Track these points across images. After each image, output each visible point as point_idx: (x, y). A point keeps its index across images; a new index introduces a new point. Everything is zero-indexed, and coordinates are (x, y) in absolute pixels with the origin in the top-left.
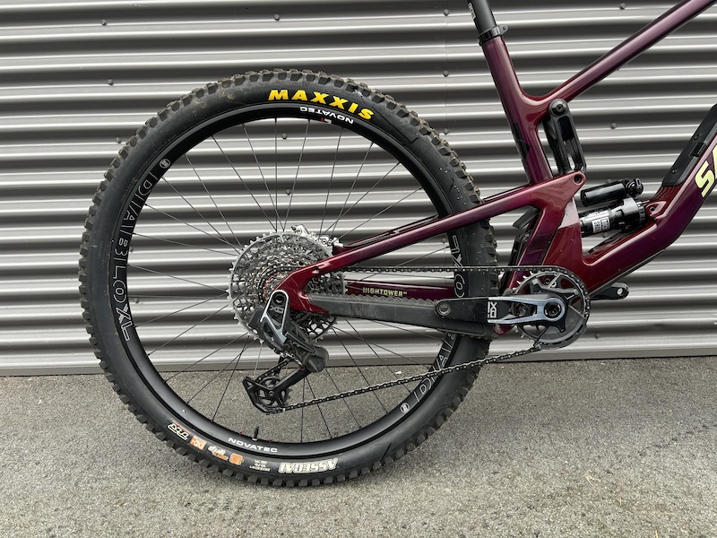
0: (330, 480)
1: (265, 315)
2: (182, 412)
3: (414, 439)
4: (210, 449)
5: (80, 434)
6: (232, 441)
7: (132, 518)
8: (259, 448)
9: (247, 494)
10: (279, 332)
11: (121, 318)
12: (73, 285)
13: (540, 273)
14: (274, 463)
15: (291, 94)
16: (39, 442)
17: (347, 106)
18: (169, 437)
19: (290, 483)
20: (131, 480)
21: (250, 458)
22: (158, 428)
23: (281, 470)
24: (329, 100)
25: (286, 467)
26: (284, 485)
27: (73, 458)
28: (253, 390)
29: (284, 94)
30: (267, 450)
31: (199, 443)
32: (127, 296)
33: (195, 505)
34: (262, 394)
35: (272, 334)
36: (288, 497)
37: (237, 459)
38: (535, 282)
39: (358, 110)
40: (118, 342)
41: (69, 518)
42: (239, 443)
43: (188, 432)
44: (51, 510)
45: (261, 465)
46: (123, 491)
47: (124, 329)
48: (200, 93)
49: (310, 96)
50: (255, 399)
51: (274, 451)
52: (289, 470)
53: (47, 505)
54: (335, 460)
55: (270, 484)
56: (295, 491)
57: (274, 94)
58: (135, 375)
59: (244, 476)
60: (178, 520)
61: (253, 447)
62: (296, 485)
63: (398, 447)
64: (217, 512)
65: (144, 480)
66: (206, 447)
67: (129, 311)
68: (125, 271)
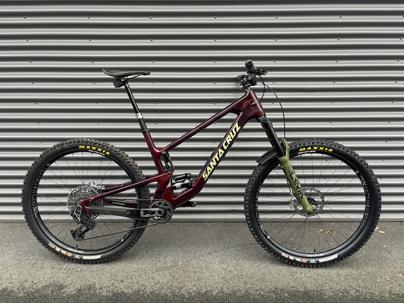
0: (99, 262)
1: (75, 213)
2: (53, 240)
3: (124, 250)
4: (62, 251)
5: (23, 245)
6: (69, 249)
7: (36, 272)
8: (77, 251)
9: (73, 266)
10: (79, 218)
11: (34, 211)
12: (19, 200)
13: (158, 202)
14: (81, 256)
15: (85, 147)
16: (9, 247)
17: (102, 151)
18: (49, 247)
19: (86, 262)
20: (38, 260)
21: (74, 254)
22: (46, 245)
23: (83, 258)
24: (97, 149)
25: (85, 257)
26: (84, 263)
27: (20, 253)
28: (74, 234)
29: (83, 147)
30: (80, 252)
31: (58, 249)
32: (37, 204)
33: (56, 268)
34: (76, 235)
35: (77, 218)
36: (85, 267)
37: (70, 255)
38: (157, 204)
39: (105, 152)
40: (33, 218)
41: (17, 271)
42: (71, 250)
43: (55, 246)
44: (12, 269)
45: (77, 257)
46: (35, 264)
47: (35, 214)
48: (59, 146)
49: (91, 148)
50: (74, 237)
51: (82, 252)
52: (86, 259)
53: (11, 267)
54: (101, 255)
55: (80, 263)
56: (88, 265)
57: (80, 147)
58: (38, 228)
59: (72, 260)
60: (50, 272)
61: (75, 251)
62: (88, 263)
63: (119, 252)
64: (62, 270)
65: (42, 260)
66: (60, 251)
67: (37, 208)
68: (36, 196)
